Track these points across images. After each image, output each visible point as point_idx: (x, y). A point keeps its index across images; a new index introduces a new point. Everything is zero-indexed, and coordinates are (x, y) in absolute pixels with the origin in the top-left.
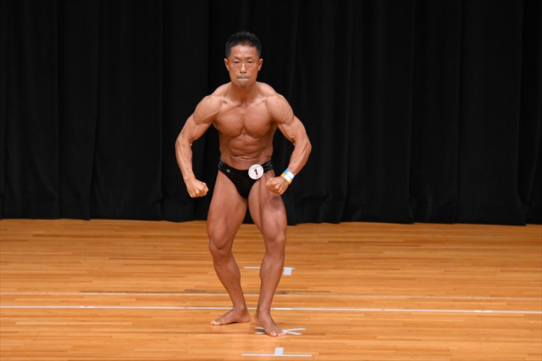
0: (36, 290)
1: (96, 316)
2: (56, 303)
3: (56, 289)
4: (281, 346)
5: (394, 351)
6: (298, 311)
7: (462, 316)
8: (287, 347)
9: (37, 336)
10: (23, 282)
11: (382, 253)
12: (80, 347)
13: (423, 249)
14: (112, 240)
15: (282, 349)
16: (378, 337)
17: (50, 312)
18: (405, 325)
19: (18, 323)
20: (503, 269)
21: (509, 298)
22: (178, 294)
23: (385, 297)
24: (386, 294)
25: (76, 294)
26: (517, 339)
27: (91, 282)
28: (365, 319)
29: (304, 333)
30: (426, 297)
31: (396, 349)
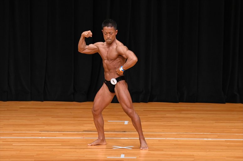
0: (21, 130)
1: (46, 141)
2: (29, 136)
3: (29, 130)
4: (123, 154)
5: (171, 156)
6: (130, 139)
7: (199, 141)
8: (126, 154)
9: (21, 150)
10: (15, 127)
11: (166, 115)
12: (40, 154)
13: (183, 113)
14: (53, 110)
15: (124, 155)
16: (164, 150)
17: (27, 140)
18: (175, 145)
19: (14, 145)
20: (216, 122)
21: (218, 134)
22: (80, 132)
23: (167, 133)
24: (167, 132)
25: (38, 132)
26: (222, 151)
27: (44, 127)
28: (158, 142)
29: (133, 148)
30: (184, 133)
31: (172, 155)
